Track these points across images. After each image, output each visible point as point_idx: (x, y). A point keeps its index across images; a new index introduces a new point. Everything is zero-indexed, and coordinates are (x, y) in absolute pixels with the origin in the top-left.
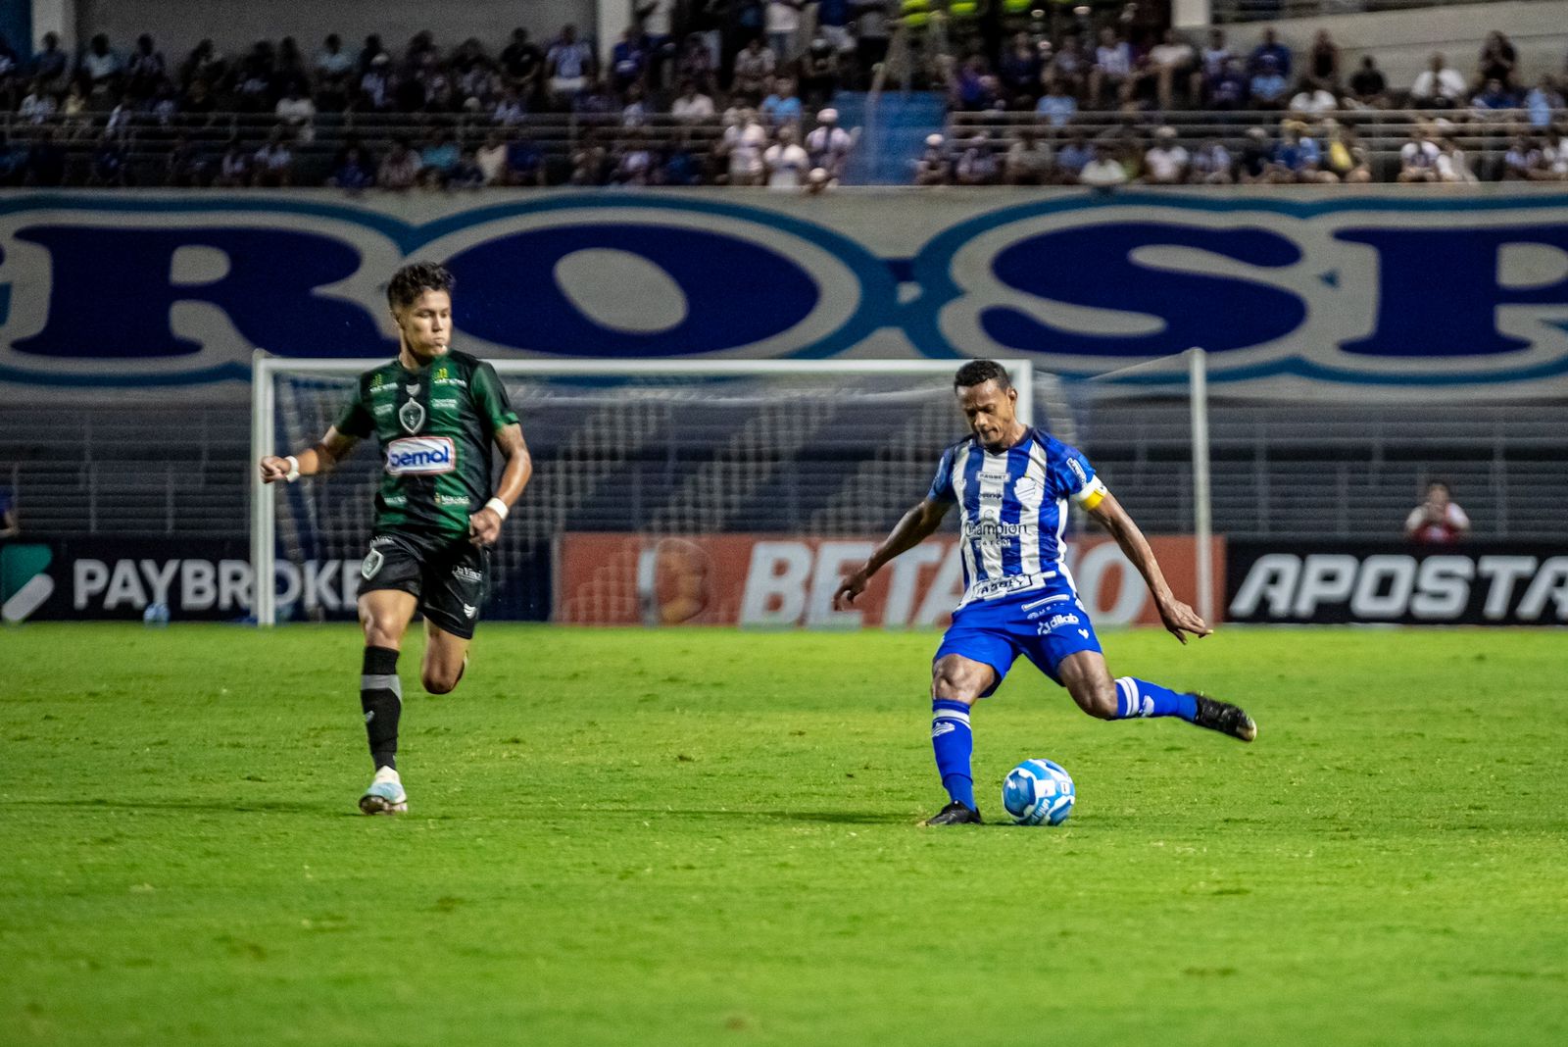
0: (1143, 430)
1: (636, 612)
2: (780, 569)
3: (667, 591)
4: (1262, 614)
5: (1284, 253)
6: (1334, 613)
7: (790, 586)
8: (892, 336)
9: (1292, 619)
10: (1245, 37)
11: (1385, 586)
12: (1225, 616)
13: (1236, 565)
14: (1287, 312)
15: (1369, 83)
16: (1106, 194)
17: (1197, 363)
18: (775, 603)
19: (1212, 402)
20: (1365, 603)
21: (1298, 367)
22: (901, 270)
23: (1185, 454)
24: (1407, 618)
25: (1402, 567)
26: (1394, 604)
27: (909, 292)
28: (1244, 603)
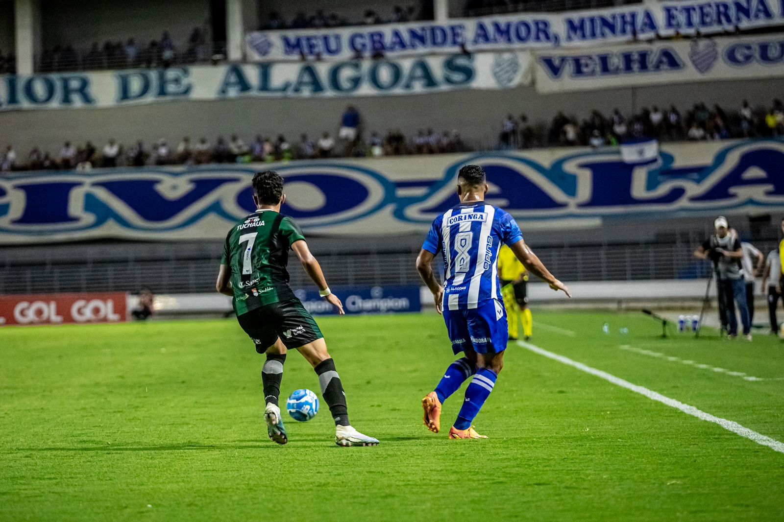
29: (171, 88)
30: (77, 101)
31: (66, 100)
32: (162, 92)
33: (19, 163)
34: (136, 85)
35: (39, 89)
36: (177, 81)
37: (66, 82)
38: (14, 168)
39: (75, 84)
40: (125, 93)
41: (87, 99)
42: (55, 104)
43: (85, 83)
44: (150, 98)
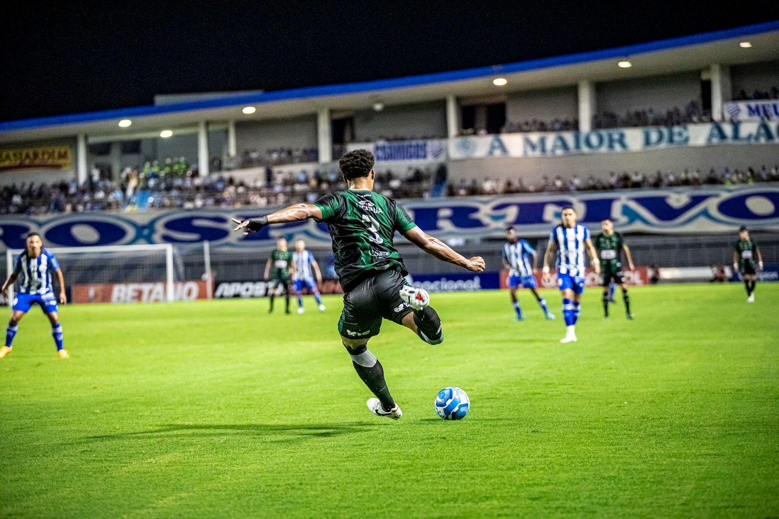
0: (196, 259)
1: (89, 301)
2: (120, 291)
3: (96, 296)
4: (222, 297)
5: (222, 220)
6: (237, 296)
7: (122, 295)
8: (142, 241)
9: (228, 297)
10: (215, 176)
11: (247, 290)
12: (214, 296)
13: (216, 286)
14: (224, 233)
15: (242, 184)
16: (189, 210)
17: (206, 245)
18: (119, 298)
19: (211, 254)
20: (244, 293)
21: (228, 244)
22: (144, 227)
23: (202, 264)
24: (252, 297)
25: (250, 285)
26: (250, 293)
27: (146, 232)
28: (218, 293)
29: (676, 138)
30: (618, 147)
31: (611, 146)
32: (671, 140)
33: (582, 186)
34: (654, 136)
35: (594, 140)
36: (680, 134)
37: (610, 136)
38: (579, 189)
39: (616, 136)
40: (647, 142)
41: (623, 145)
42: (604, 149)
43: (622, 136)
44: (663, 145)
